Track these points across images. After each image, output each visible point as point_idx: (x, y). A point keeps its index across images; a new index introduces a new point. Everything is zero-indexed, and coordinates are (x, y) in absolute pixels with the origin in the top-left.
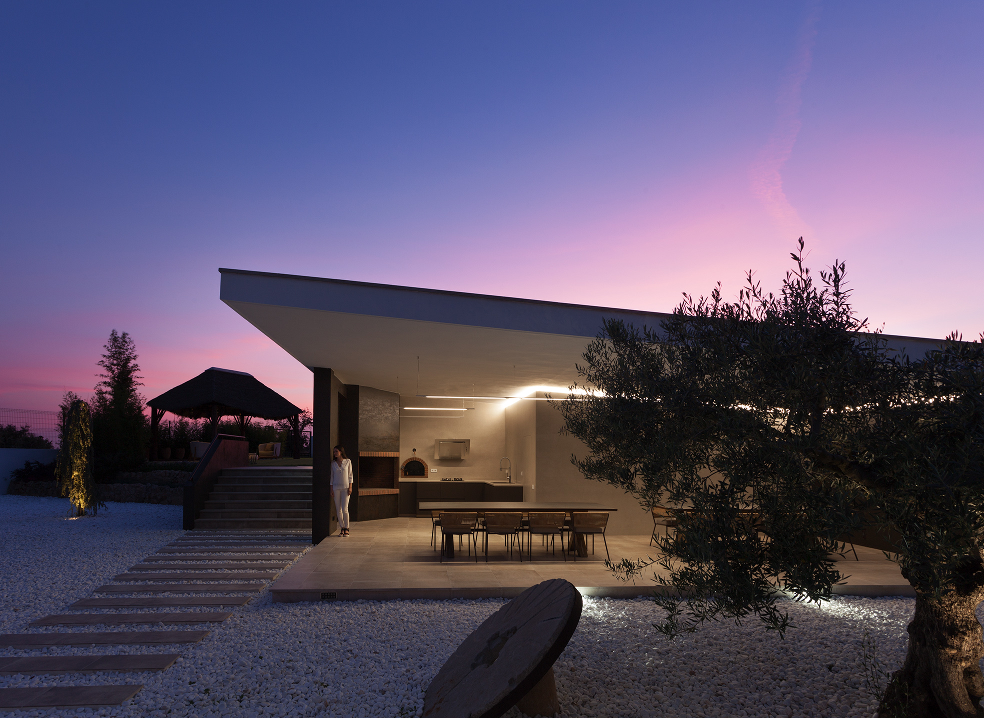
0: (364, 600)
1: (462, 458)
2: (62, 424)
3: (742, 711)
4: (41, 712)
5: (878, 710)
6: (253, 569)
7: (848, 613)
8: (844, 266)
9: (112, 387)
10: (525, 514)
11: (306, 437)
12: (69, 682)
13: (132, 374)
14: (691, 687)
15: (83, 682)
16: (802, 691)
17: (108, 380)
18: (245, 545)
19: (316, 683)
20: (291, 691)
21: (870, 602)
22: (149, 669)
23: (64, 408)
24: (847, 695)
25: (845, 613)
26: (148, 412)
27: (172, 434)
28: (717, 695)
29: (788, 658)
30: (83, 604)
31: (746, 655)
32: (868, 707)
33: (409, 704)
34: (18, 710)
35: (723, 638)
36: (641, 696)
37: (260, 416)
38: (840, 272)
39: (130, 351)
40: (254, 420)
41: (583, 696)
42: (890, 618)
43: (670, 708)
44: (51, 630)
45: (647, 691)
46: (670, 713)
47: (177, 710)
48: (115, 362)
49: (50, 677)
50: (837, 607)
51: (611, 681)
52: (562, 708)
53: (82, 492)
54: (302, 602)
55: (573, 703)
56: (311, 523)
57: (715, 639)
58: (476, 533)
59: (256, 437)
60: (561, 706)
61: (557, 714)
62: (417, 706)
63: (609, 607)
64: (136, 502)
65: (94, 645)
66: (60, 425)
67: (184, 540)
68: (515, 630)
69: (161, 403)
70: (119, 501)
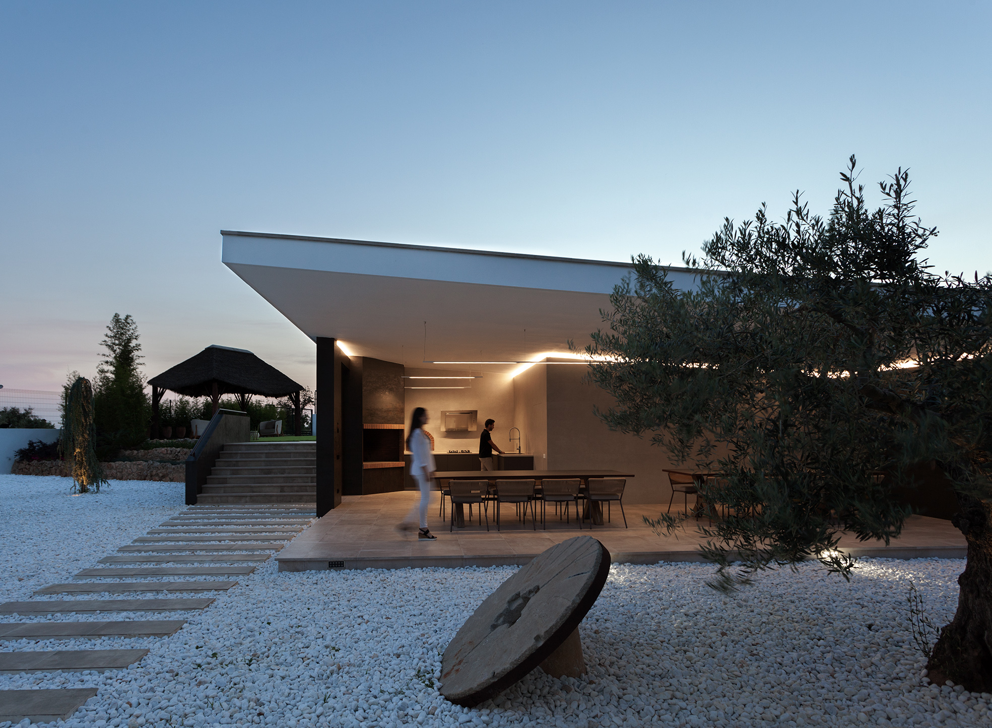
0: (373, 569)
1: (469, 430)
2: (64, 404)
3: (780, 670)
4: (47, 674)
5: (926, 667)
6: (257, 540)
7: (881, 575)
8: (907, 175)
9: (114, 367)
10: (538, 482)
11: (307, 416)
12: (72, 645)
13: (133, 354)
14: (724, 647)
15: (88, 646)
16: (843, 650)
17: (110, 359)
18: (248, 518)
19: (327, 647)
20: (302, 655)
21: (904, 564)
22: (154, 635)
23: (66, 388)
24: (890, 653)
25: (879, 575)
26: (148, 391)
27: (173, 412)
28: (753, 655)
29: (824, 618)
30: (86, 573)
31: (779, 616)
32: (915, 665)
33: (426, 667)
34: (23, 673)
35: (753, 600)
36: (671, 657)
37: (260, 394)
38: (902, 182)
39: (132, 331)
40: (255, 398)
41: (610, 657)
42: (927, 578)
43: (704, 668)
44: (55, 598)
45: (677, 652)
46: (704, 673)
47: (185, 673)
48: (117, 342)
49: (54, 642)
50: (869, 569)
51: (638, 643)
52: (589, 669)
53: (85, 469)
54: (308, 571)
55: (600, 664)
56: (316, 497)
57: (745, 601)
58: (486, 502)
59: (257, 416)
60: (587, 667)
61: (583, 675)
62: (434, 669)
63: (629, 573)
64: (138, 480)
65: (98, 612)
66: (62, 405)
67: (186, 514)
68: (537, 589)
69: (161, 382)
70: (121, 479)
